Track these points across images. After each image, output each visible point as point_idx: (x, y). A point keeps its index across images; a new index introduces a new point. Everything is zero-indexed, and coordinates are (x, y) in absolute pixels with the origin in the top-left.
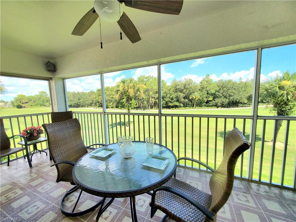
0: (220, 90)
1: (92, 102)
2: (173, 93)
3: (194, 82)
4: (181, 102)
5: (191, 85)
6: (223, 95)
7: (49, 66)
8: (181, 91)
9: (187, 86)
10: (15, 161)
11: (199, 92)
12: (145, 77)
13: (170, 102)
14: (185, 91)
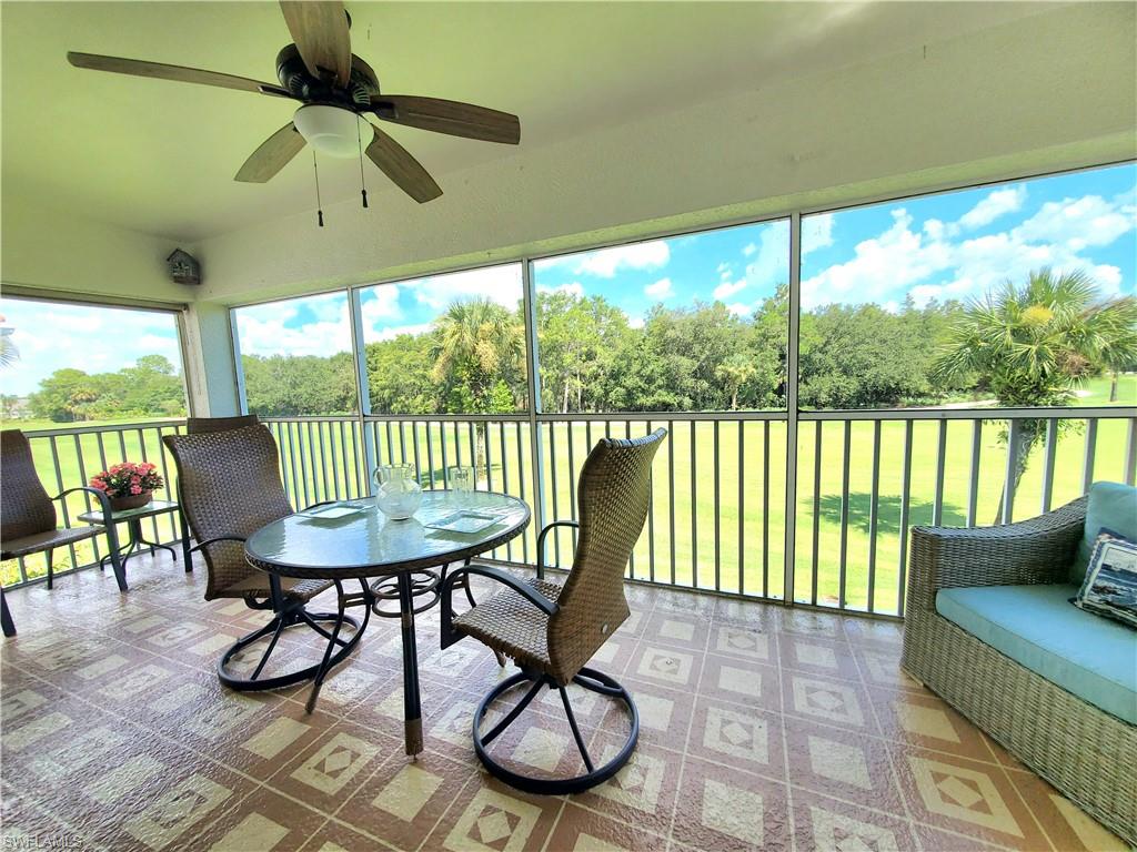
0: (827, 343)
1: (343, 394)
2: (653, 356)
3: (731, 316)
4: (683, 392)
5: (718, 325)
6: (839, 365)
7: (180, 264)
8: (685, 350)
9: (707, 332)
10: (71, 577)
11: (751, 351)
12: (547, 297)
13: (643, 391)
14: (697, 348)
